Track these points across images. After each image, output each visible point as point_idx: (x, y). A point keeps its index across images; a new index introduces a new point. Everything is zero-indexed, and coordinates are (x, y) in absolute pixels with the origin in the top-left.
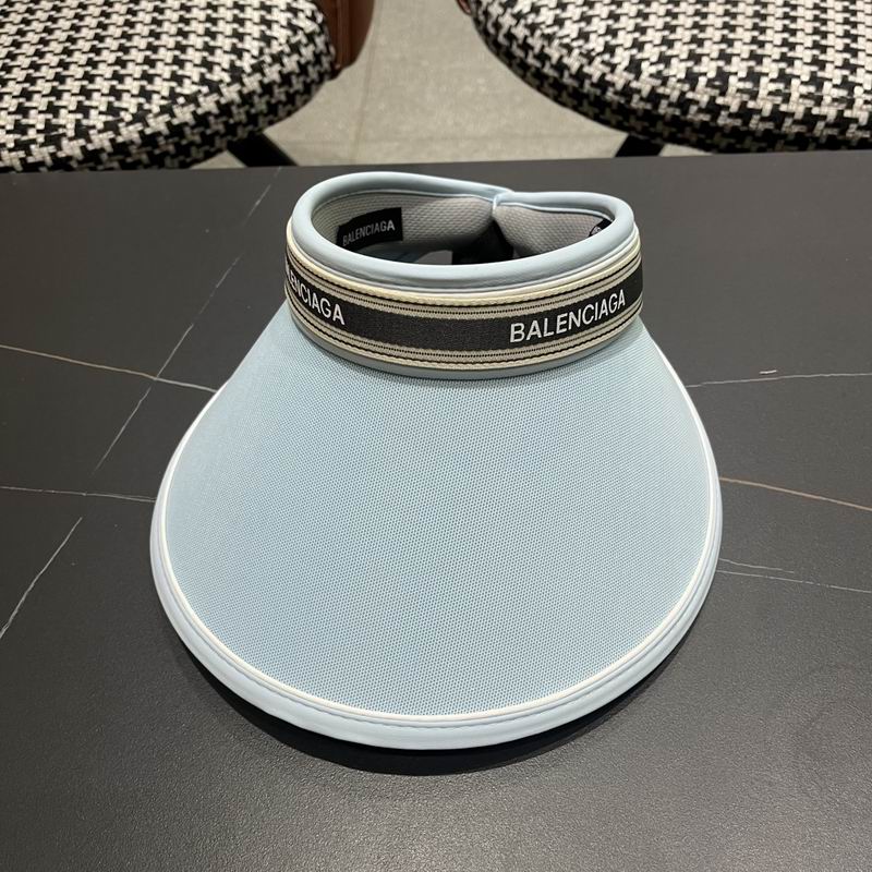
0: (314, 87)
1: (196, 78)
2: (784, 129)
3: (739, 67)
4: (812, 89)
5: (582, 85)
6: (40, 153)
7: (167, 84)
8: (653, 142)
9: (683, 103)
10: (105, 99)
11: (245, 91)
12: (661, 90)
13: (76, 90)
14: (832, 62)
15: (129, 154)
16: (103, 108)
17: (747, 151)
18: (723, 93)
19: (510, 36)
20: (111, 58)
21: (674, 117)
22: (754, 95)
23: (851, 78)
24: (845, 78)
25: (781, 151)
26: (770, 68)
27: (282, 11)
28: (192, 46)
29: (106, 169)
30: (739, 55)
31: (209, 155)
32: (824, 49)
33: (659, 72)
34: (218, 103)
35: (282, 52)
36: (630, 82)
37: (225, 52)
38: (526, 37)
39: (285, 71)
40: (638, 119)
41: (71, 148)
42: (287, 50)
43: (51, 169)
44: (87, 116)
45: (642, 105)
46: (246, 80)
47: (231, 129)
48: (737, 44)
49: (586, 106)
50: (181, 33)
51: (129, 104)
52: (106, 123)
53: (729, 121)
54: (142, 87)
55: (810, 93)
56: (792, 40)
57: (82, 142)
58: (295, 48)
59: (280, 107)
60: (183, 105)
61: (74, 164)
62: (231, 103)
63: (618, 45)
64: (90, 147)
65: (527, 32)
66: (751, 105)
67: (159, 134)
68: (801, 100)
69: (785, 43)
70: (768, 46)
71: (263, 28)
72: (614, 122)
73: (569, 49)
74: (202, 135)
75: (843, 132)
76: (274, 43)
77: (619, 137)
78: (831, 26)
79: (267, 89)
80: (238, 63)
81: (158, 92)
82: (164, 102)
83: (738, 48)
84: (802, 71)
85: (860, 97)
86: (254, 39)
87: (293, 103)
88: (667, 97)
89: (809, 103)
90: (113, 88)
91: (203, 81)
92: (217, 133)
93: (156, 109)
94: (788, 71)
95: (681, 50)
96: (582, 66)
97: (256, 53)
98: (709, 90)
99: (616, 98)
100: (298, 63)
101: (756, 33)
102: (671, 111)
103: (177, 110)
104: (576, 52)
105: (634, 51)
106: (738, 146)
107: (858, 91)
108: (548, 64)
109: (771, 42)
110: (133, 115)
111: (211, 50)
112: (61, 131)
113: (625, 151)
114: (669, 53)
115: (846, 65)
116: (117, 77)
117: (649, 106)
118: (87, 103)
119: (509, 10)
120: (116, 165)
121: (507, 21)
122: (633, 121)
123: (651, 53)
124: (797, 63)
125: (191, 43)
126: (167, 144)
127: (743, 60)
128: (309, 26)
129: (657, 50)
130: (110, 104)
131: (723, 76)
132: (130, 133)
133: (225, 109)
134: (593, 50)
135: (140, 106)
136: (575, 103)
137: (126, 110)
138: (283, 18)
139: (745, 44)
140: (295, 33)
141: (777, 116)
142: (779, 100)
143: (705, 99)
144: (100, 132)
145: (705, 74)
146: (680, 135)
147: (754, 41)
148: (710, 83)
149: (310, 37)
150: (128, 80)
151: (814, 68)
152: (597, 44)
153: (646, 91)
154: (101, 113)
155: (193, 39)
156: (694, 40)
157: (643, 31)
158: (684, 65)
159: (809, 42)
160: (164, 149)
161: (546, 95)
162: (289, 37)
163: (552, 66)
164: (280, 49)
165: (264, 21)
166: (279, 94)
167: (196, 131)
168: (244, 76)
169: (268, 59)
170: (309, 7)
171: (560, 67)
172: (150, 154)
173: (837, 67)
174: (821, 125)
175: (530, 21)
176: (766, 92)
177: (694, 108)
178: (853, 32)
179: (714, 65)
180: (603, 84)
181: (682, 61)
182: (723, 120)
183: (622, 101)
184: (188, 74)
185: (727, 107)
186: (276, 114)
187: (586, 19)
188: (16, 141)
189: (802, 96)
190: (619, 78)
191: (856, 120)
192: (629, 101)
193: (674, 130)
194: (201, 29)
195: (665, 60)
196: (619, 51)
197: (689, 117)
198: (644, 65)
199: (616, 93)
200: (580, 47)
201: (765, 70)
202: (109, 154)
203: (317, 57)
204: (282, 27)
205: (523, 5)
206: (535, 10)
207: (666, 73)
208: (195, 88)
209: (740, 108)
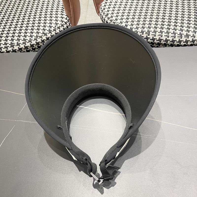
1: (42, 33)
2: (161, 42)
3: (152, 30)
6: (10, 49)
10: (23, 37)
11: (52, 35)
13: (17, 36)
14: (171, 28)
15: (28, 49)
18: (149, 35)
19: (107, 22)
20: (25, 29)
22: (155, 36)
24: (174, 32)
26: (159, 30)
28: (41, 26)
29: (23, 52)
30: (152, 27)
32: (170, 25)
34: (46, 37)
35: (60, 26)
37: (48, 27)
38: (110, 22)
39: (60, 30)
41: (16, 48)
42: (61, 26)
43: (12, 52)
44: (19, 41)
46: (52, 32)
50: (39, 23)
51: (28, 38)
52: (23, 42)
53: (150, 41)
54: (31, 35)
55: (166, 35)
57: (18, 46)
58: (63, 25)
61: (17, 51)
62: (49, 37)
63: (128, 25)
64: (20, 47)
67: (34, 44)
68: (165, 37)
69: (162, 24)
70: (158, 25)
75: (174, 43)
78: (172, 20)
80: (50, 29)
81: (34, 36)
82: (35, 38)
83: (152, 25)
85: (177, 36)
86: (54, 24)
89: (166, 37)
90: (25, 35)
93: (33, 39)
94: (162, 30)
95: (140, 26)
97: (54, 27)
100: (63, 28)
101: (156, 22)
103: (38, 39)
105: (131, 26)
107: (177, 34)
110: (29, 41)
111: (45, 26)
112: (14, 44)
114: (138, 26)
115: (174, 29)
116: (26, 33)
118: (19, 38)
119: (107, 17)
120: (25, 51)
121: (106, 19)
123: (134, 26)
124: (164, 29)
126: (36, 46)
128: (66, 21)
129: (136, 26)
131: (149, 32)
132: (28, 44)
133: (48, 39)
134: (123, 26)
135: (30, 38)
137: (27, 40)
138: (60, 19)
139: (154, 25)
140: (63, 22)
142: (160, 37)
143: (145, 36)
144: (22, 44)
145: (145, 31)
148: (146, 33)
149: (66, 23)
150: (28, 33)
151: (167, 30)
152: (124, 24)
154: (22, 40)
155: (41, 24)
156: (143, 24)
157: (133, 22)
158: (141, 29)
159: (167, 24)
162: (61, 23)
164: (59, 26)
165: (56, 20)
167: (42, 43)
169: (57, 28)
170: (65, 17)
172: (32, 48)
174: (169, 41)
175: (111, 19)
176: (158, 35)
177: (143, 38)
178: (177, 21)
179: (147, 29)
184: (40, 32)
185: (150, 38)
187: (122, 19)
188: (5, 47)
191: (176, 41)
194: (43, 22)
195: (137, 28)
198: (133, 29)
201: (157, 30)
202: (24, 49)
203: (67, 27)
204: (60, 21)
205: (109, 16)
206: (112, 17)
207: (137, 31)
208: (42, 35)
209: (152, 38)
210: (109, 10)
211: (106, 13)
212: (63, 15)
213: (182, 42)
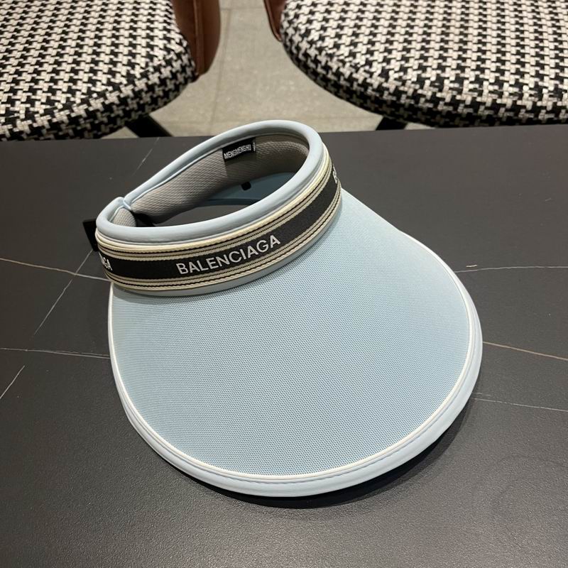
0: (181, 87)
1: (105, 81)
2: (479, 113)
3: (450, 74)
4: (496, 87)
5: (352, 86)
7: (85, 85)
8: (398, 121)
9: (416, 96)
10: (45, 95)
11: (137, 89)
12: (402, 88)
13: (26, 89)
14: (509, 71)
15: (60, 130)
16: (44, 100)
17: (457, 126)
18: (441, 91)
19: (306, 55)
20: (50, 69)
21: (411, 105)
22: (460, 92)
23: (521, 81)
24: (517, 81)
25: (479, 126)
26: (470, 75)
27: (160, 39)
28: (102, 61)
29: (45, 139)
30: (450, 66)
31: (113, 130)
32: (503, 62)
33: (400, 77)
34: (119, 97)
35: (160, 65)
36: (382, 83)
37: (124, 65)
38: (316, 56)
39: (162, 77)
40: (388, 106)
41: (22, 126)
42: (164, 63)
43: (9, 139)
44: (33, 105)
45: (390, 98)
46: (137, 82)
47: (127, 113)
48: (449, 60)
49: (355, 99)
50: (95, 53)
51: (61, 98)
52: (45, 110)
53: (445, 108)
54: (69, 87)
55: (495, 90)
56: (483, 57)
57: (30, 122)
58: (169, 63)
59: (159, 99)
60: (96, 99)
61: (24, 136)
62: (127, 97)
63: (374, 61)
64: (35, 125)
65: (317, 52)
66: (458, 97)
67: (80, 116)
68: (490, 95)
69: (479, 59)
70: (468, 61)
71: (148, 50)
72: (373, 108)
73: (344, 63)
74: (109, 117)
75: (517, 114)
76: (155, 59)
77: (378, 118)
78: (508, 48)
79: (151, 88)
80: (132, 72)
81: (80, 90)
82: (83, 97)
83: (449, 62)
84: (490, 76)
85: (527, 92)
86: (142, 57)
87: (167, 97)
88: (406, 93)
89: (495, 96)
90: (50, 88)
91: (109, 83)
92: (118, 116)
93: (78, 101)
94: (481, 76)
95: (414, 63)
96: (351, 74)
97: (143, 65)
98: (432, 88)
99: (374, 93)
100: (171, 72)
101: (461, 53)
102: (408, 101)
103: (92, 102)
104: (348, 65)
105: (384, 64)
106: (451, 123)
107: (525, 88)
108: (330, 72)
109: (470, 58)
110: (63, 105)
111: (114, 63)
112: (16, 115)
113: (381, 126)
114: (407, 65)
115: (518, 72)
116: (53, 80)
117: (394, 99)
118: (33, 97)
119: (305, 39)
120: (52, 136)
121: (304, 45)
122: (384, 108)
123: (395, 65)
124: (487, 71)
125: (101, 59)
126: (85, 123)
127: (453, 69)
128: (178, 49)
129: (398, 64)
130: (48, 97)
131: (440, 80)
132: (61, 116)
133: (123, 101)
134: (359, 63)
135: (68, 99)
136: (348, 96)
137: (59, 101)
138: (161, 43)
139: (454, 59)
140: (169, 53)
141: (475, 105)
142: (475, 94)
143: (429, 94)
144: (42, 115)
145: (429, 78)
146: (415, 117)
147: (459, 58)
148: (432, 84)
149: (179, 56)
150: (60, 83)
151: (498, 75)
152: (361, 60)
153: (392, 89)
154: (42, 103)
155: (103, 57)
156: (422, 57)
157: (390, 52)
158: (415, 73)
159: (494, 58)
160: (84, 126)
161: (330, 92)
162: (165, 55)
163: (333, 74)
164: (159, 63)
165: (149, 46)
166: (159, 91)
167: (104, 115)
168: (136, 80)
169: (151, 70)
170: (178, 37)
171: (338, 74)
172: (74, 130)
173: (512, 74)
174: (502, 110)
175: (318, 45)
176: (468, 90)
177: (422, 100)
178: (522, 51)
179: (434, 73)
180: (365, 85)
181: (414, 70)
182: (441, 107)
183: (378, 95)
184: (99, 78)
185: (443, 99)
186: (156, 104)
187: (354, 44)
189: (490, 92)
190: (376, 81)
191: (524, 107)
192: (382, 95)
193: (411, 113)
194: (108, 50)
195: (404, 70)
196: (375, 64)
197: (420, 105)
198: (391, 73)
199: (373, 90)
200: (350, 62)
201: (466, 76)
202: (48, 130)
203: (183, 68)
204: (160, 49)
205: (314, 36)
206: (322, 38)
207: (404, 78)
208: (104, 88)
209: (452, 99)
210: (312, 18)
211: (303, 28)
212: (169, 31)
213: (544, 111)
